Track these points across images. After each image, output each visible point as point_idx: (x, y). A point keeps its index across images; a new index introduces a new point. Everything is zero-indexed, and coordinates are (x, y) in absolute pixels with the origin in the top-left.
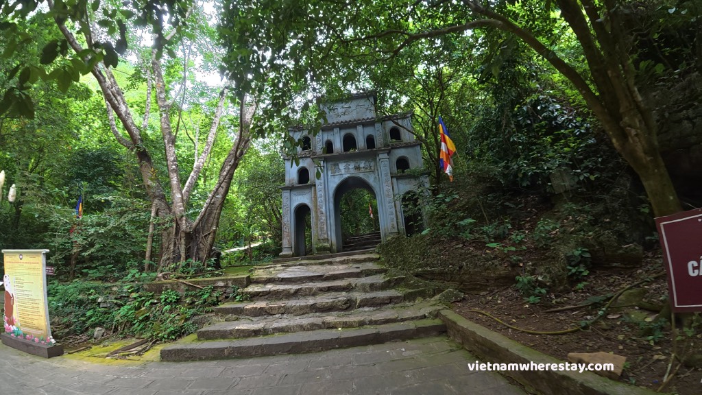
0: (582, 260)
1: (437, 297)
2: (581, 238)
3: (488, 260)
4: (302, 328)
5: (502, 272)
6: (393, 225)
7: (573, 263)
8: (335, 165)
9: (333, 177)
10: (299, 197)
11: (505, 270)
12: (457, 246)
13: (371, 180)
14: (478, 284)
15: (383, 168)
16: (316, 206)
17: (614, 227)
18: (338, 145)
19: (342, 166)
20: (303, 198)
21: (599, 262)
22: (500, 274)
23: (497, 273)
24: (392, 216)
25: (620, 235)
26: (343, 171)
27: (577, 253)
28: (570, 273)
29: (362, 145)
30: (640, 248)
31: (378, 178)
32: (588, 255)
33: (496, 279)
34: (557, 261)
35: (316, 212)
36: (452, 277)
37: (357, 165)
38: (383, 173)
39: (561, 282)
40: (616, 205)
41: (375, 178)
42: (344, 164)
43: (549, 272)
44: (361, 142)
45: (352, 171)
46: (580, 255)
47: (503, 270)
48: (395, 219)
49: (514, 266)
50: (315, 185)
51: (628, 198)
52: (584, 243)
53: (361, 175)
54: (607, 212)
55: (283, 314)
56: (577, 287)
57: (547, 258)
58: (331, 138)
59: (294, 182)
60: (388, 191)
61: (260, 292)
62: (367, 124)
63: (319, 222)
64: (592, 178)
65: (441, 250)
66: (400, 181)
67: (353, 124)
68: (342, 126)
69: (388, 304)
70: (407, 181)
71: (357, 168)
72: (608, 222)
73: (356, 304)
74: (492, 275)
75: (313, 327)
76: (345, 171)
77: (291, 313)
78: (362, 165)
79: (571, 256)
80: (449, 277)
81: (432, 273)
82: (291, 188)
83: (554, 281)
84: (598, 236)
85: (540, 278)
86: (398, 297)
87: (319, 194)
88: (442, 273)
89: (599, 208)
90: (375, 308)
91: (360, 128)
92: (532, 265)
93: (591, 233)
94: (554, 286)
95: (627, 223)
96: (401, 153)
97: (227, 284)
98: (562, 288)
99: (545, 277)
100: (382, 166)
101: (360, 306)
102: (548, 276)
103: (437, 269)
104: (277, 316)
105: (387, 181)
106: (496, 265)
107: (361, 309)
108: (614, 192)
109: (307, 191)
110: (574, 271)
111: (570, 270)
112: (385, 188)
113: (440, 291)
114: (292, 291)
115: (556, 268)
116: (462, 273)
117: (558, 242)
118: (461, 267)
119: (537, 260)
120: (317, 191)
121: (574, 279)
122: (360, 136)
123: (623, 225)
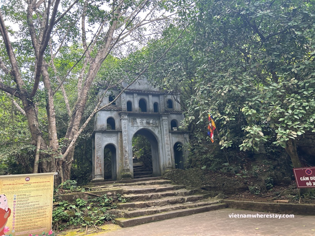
0: (270, 182)
1: (216, 197)
2: (270, 174)
3: (235, 181)
4: (172, 209)
5: (241, 186)
6: (170, 162)
7: (267, 183)
8: (134, 119)
9: (132, 127)
10: (108, 139)
11: (242, 185)
12: (219, 175)
13: (156, 132)
14: (231, 192)
15: (164, 126)
16: (122, 146)
17: (281, 170)
18: (136, 105)
19: (138, 120)
20: (112, 140)
21: (276, 183)
22: (240, 187)
23: (239, 186)
24: (169, 157)
25: (283, 173)
26: (139, 124)
27: (269, 179)
28: (267, 186)
29: (152, 109)
30: (290, 178)
31: (161, 132)
32: (272, 180)
33: (239, 189)
34: (262, 182)
35: (122, 151)
36: (220, 189)
37: (148, 121)
38: (165, 129)
39: (264, 189)
40: (282, 163)
41: (159, 131)
42: (140, 120)
43: (260, 186)
44: (151, 106)
45: (145, 125)
46: (270, 180)
47: (241, 185)
48: (171, 159)
49: (246, 183)
50: (121, 132)
51: (286, 160)
52: (271, 176)
53: (150, 128)
54: (278, 165)
55: (155, 206)
56: (270, 191)
57: (258, 180)
58: (131, 100)
59: (104, 127)
60: (167, 140)
61: (134, 197)
62: (155, 95)
63: (124, 158)
64: (274, 151)
65: (211, 177)
66: (173, 135)
67: (147, 93)
68: (139, 92)
69: (197, 200)
70: (177, 135)
71: (148, 123)
72: (279, 169)
73: (185, 200)
74: (237, 187)
75: (177, 208)
76: (140, 124)
77: (158, 205)
78: (151, 122)
79: (266, 180)
80: (219, 189)
81: (210, 187)
82: (103, 132)
83: (261, 188)
84: (275, 174)
85: (256, 188)
86: (201, 197)
87: (124, 138)
88: (215, 187)
89: (276, 163)
90: (193, 202)
91: (150, 97)
92: (253, 183)
93: (273, 172)
94: (262, 190)
95: (285, 169)
96: (174, 117)
97: (113, 194)
98: (264, 191)
99: (258, 187)
100: (164, 124)
101: (187, 201)
102: (259, 187)
103: (213, 185)
104: (152, 207)
105: (167, 134)
106: (239, 183)
107: (187, 203)
108: (281, 158)
109: (114, 135)
110: (268, 185)
111: (267, 185)
112: (165, 139)
113: (217, 194)
114: (149, 196)
115: (262, 184)
116: (224, 186)
117: (260, 175)
118: (223, 184)
119: (254, 181)
120: (123, 136)
121: (268, 188)
122: (151, 101)
123: (284, 170)
